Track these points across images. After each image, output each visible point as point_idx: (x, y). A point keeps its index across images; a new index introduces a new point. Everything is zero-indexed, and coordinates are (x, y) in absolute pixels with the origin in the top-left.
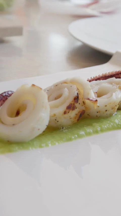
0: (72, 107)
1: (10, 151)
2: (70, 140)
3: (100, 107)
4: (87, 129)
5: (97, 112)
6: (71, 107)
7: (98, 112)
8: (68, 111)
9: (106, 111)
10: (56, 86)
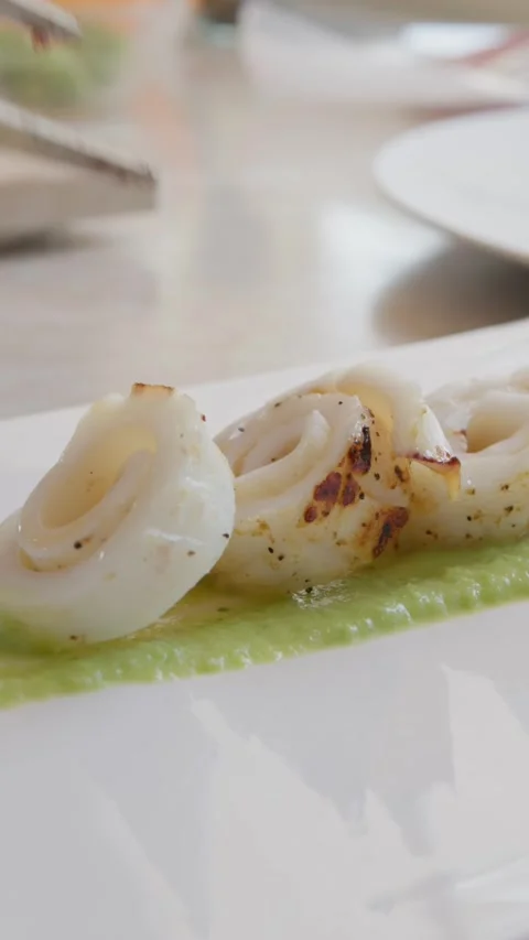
0: (342, 488)
1: (69, 687)
2: (341, 638)
3: (476, 492)
4: (418, 594)
5: (469, 519)
6: (334, 491)
7: (472, 516)
8: (320, 506)
9: (510, 509)
10: (277, 405)
